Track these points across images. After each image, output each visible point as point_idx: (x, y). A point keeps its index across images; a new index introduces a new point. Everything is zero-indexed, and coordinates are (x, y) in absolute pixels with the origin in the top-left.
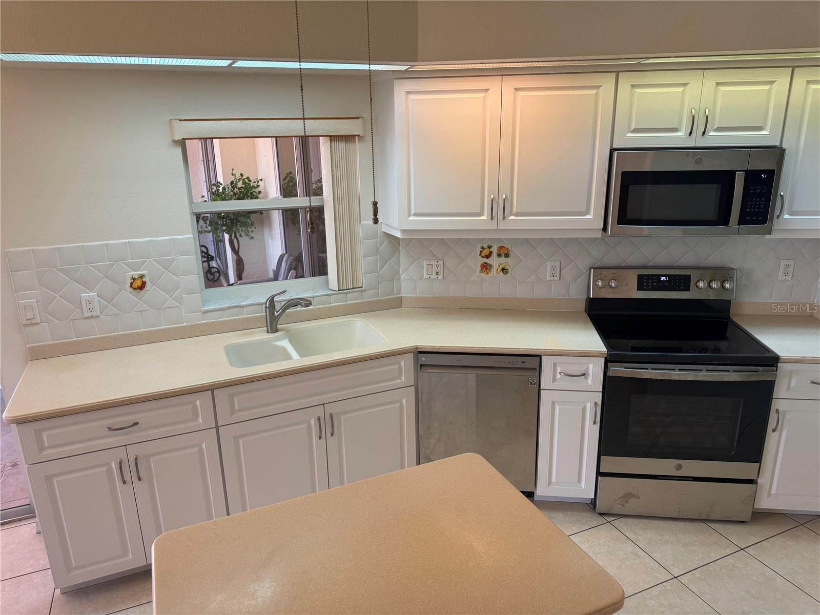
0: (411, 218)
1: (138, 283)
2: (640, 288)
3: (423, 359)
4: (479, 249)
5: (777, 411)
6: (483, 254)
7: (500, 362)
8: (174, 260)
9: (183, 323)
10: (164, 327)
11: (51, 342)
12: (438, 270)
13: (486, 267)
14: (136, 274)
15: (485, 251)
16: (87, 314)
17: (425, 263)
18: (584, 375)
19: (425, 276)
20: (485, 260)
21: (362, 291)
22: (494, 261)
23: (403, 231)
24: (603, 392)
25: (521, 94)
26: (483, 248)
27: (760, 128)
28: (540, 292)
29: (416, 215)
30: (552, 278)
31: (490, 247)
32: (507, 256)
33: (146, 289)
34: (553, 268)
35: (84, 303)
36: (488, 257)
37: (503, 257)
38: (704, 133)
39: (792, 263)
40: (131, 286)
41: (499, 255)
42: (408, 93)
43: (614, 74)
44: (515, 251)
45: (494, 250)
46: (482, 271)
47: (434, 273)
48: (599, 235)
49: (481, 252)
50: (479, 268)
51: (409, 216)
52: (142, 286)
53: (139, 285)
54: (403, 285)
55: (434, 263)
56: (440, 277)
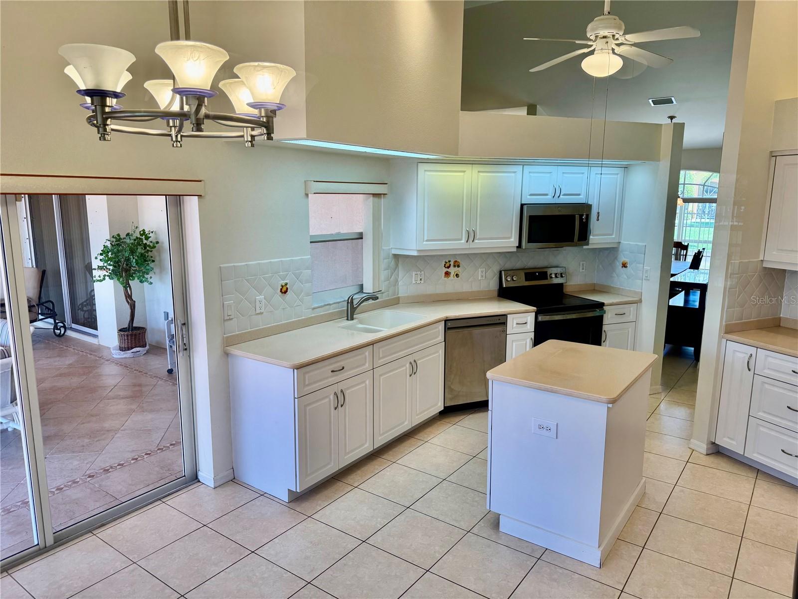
0: (424, 243)
1: (284, 289)
2: (527, 280)
3: (449, 324)
4: (444, 263)
5: (605, 331)
6: (446, 266)
7: (488, 321)
8: (301, 272)
9: (302, 317)
10: (294, 320)
11: (237, 333)
12: (421, 278)
13: (447, 274)
14: (283, 283)
15: (447, 264)
16: (258, 311)
17: (414, 273)
18: (526, 323)
19: (414, 282)
20: (447, 270)
21: (382, 293)
22: (452, 270)
23: (419, 251)
24: (535, 332)
25: (481, 174)
26: (446, 263)
27: (579, 195)
28: (475, 288)
29: (427, 241)
30: (481, 278)
31: (449, 261)
32: (459, 266)
33: (287, 293)
34: (482, 272)
35: (258, 303)
36: (448, 267)
37: (456, 267)
38: (559, 196)
39: (584, 262)
40: (281, 291)
41: (455, 266)
42: (425, 171)
43: (522, 166)
44: (462, 263)
45: (452, 263)
46: (445, 277)
47: (419, 279)
48: (515, 250)
49: (445, 265)
50: (444, 275)
51: (424, 241)
52: (286, 292)
53: (284, 291)
54: (400, 288)
55: (419, 273)
56: (422, 282)
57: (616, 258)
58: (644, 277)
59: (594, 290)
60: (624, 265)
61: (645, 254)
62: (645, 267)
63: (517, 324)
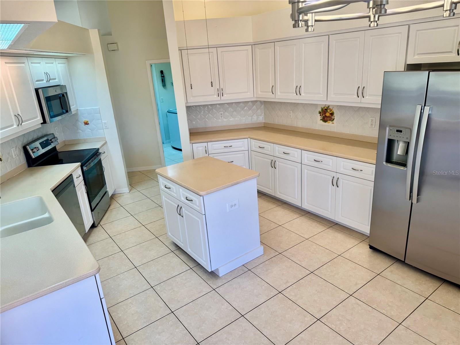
2: (43, 148)
18: (80, 175)
25: (7, 65)
27: (56, 79)
30: (15, 156)
34: (14, 151)
38: (49, 81)
39: (56, 128)
43: (26, 57)
48: (41, 126)
57: (77, 120)
58: (104, 127)
59: (65, 145)
60: (86, 123)
61: (100, 113)
62: (103, 121)
63: (77, 178)
